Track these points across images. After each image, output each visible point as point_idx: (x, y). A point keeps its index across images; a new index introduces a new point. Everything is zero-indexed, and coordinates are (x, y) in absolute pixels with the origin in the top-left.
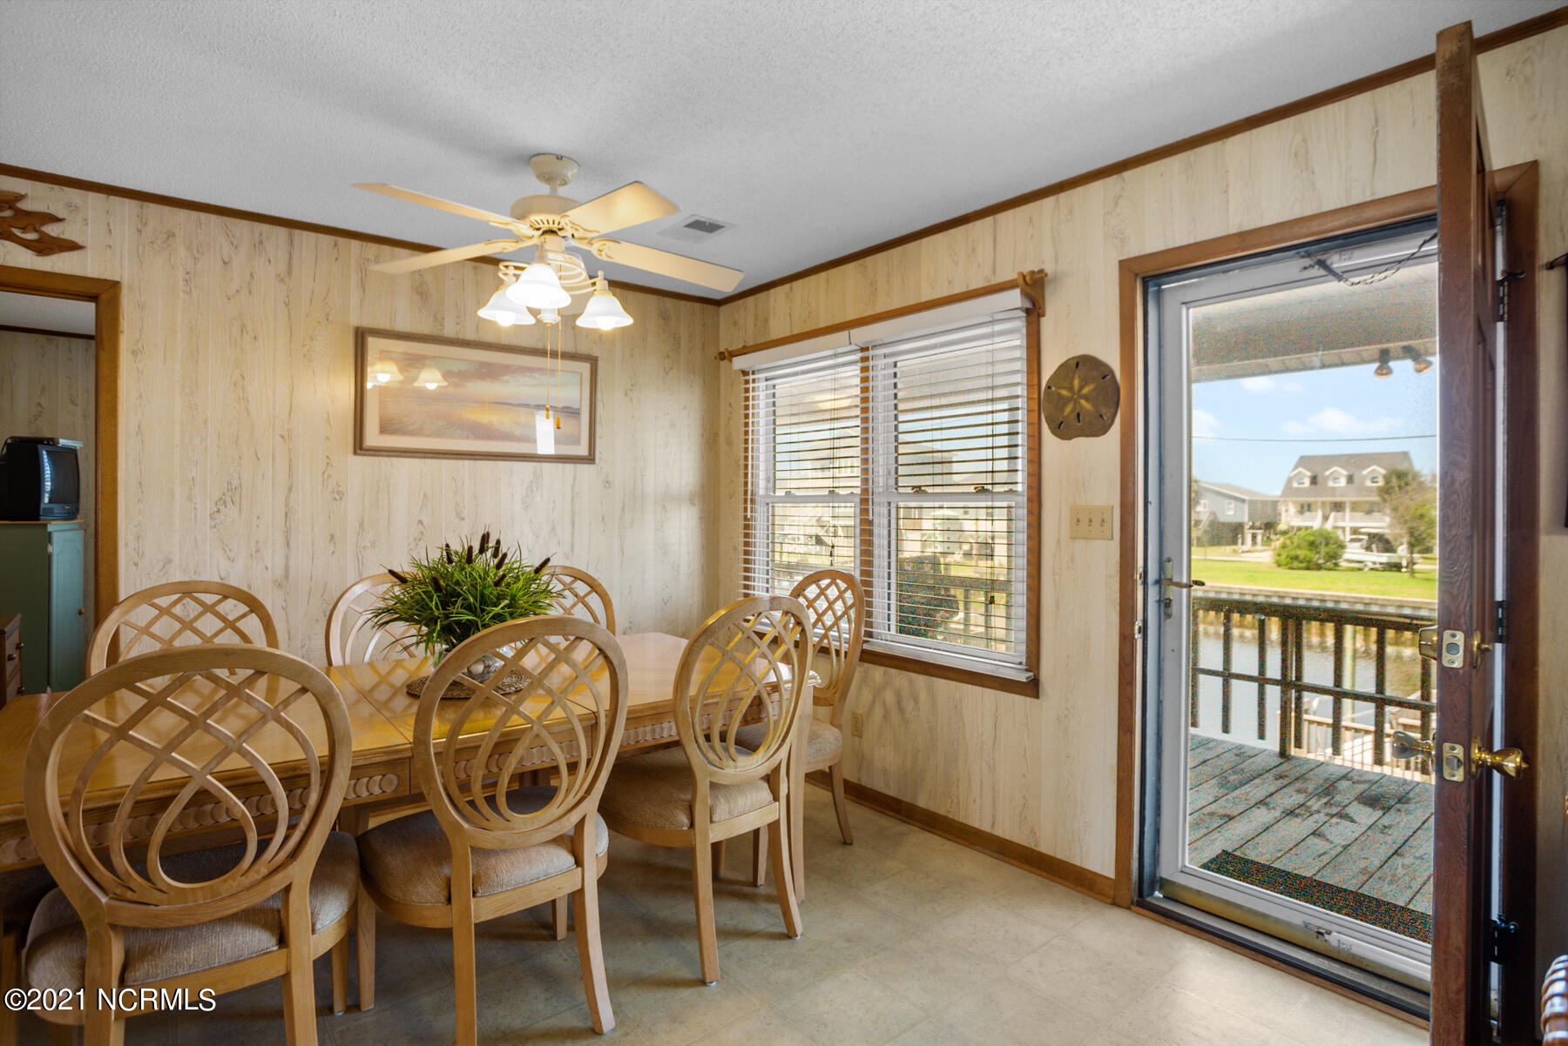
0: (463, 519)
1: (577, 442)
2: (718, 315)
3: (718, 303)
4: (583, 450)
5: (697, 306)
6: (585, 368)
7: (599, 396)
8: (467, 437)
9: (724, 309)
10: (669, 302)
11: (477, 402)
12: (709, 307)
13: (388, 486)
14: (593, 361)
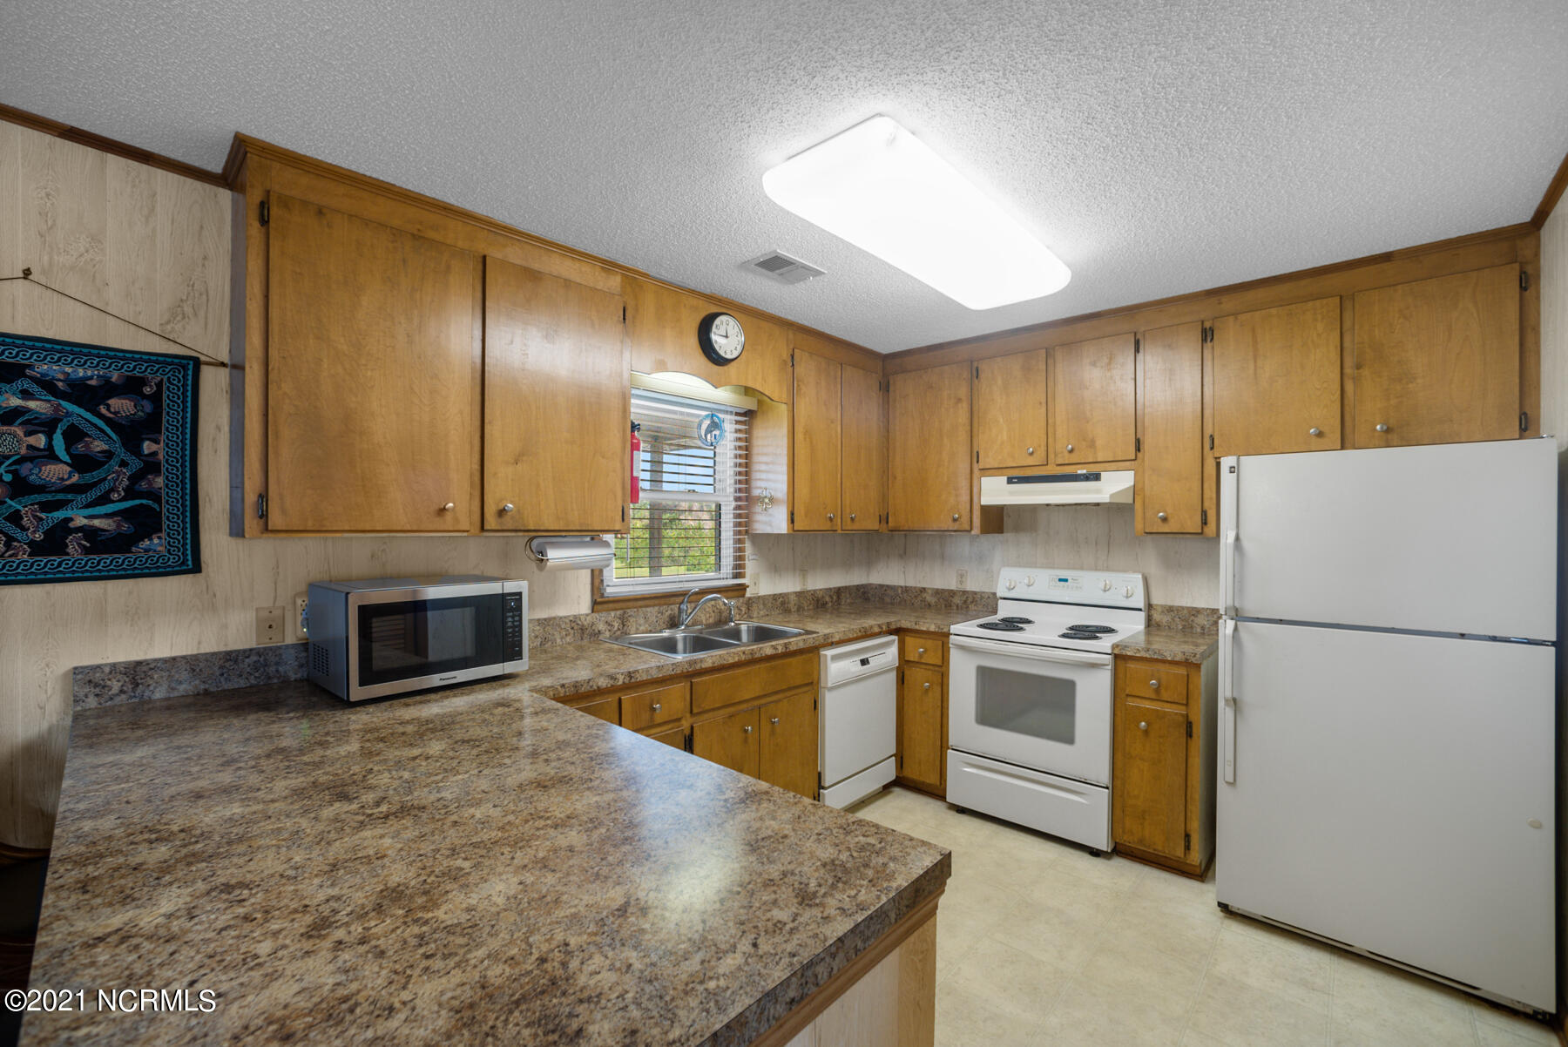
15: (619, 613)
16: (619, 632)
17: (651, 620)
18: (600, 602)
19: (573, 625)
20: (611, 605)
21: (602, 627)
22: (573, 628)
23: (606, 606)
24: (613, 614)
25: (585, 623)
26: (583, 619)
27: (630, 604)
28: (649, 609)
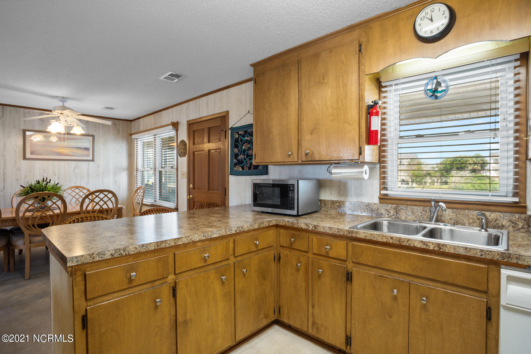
0: (55, 175)
1: (89, 156)
2: (131, 124)
3: (131, 121)
4: (91, 158)
5: (125, 122)
6: (91, 138)
7: (95, 145)
8: (56, 155)
9: (133, 122)
10: (116, 121)
11: (59, 147)
12: (129, 122)
13: (33, 167)
14: (93, 136)
15: (394, 206)
16: (394, 217)
17: (417, 214)
18: (384, 199)
19: (367, 207)
20: (389, 201)
21: (383, 211)
22: (367, 209)
23: (386, 201)
24: (390, 206)
25: (374, 208)
26: (373, 206)
27: (403, 202)
28: (415, 207)
